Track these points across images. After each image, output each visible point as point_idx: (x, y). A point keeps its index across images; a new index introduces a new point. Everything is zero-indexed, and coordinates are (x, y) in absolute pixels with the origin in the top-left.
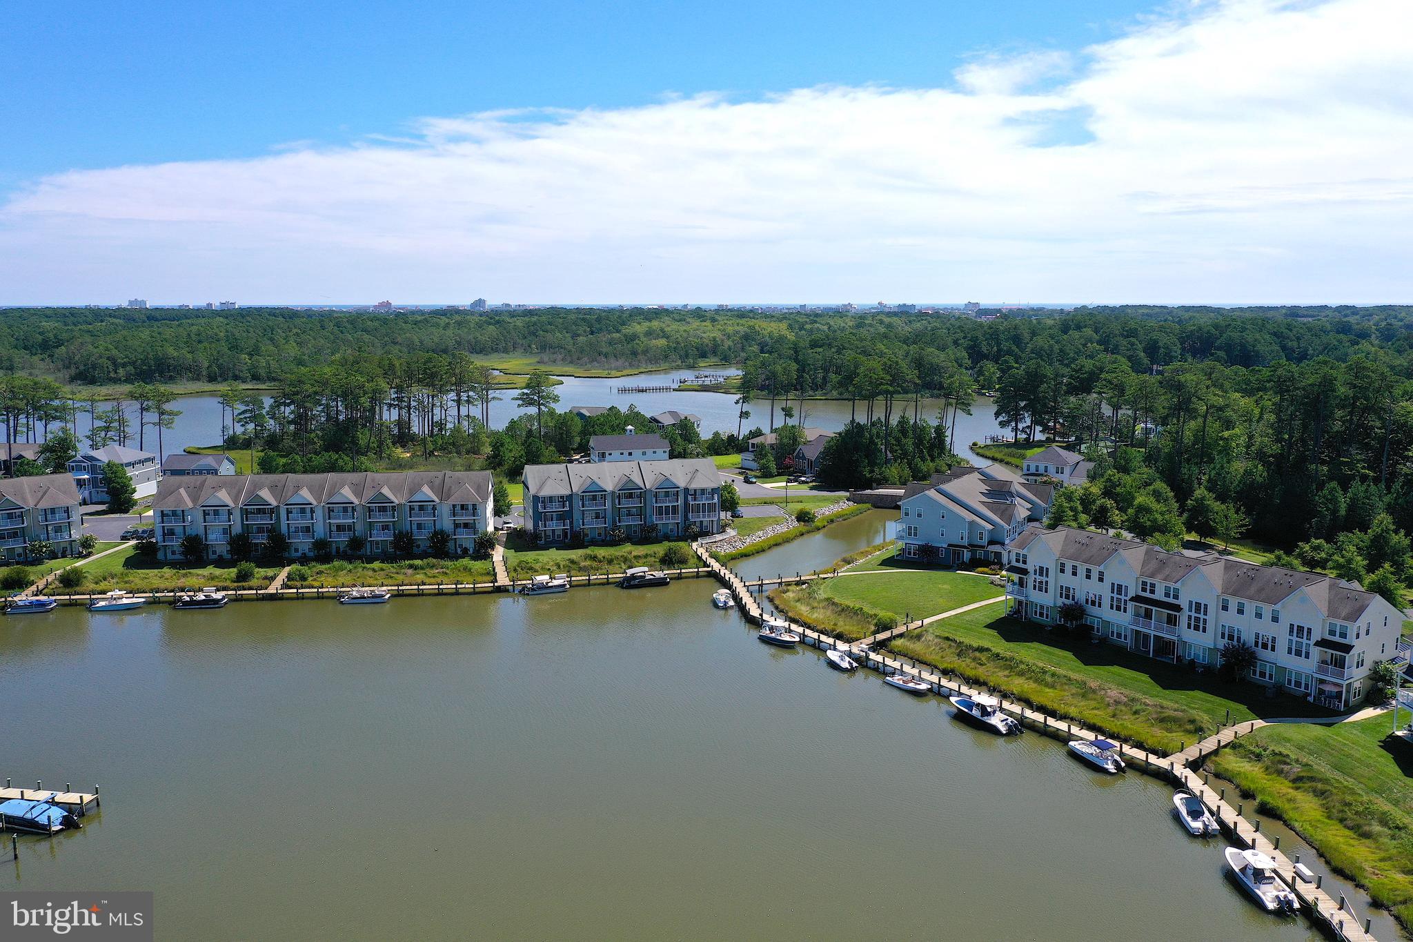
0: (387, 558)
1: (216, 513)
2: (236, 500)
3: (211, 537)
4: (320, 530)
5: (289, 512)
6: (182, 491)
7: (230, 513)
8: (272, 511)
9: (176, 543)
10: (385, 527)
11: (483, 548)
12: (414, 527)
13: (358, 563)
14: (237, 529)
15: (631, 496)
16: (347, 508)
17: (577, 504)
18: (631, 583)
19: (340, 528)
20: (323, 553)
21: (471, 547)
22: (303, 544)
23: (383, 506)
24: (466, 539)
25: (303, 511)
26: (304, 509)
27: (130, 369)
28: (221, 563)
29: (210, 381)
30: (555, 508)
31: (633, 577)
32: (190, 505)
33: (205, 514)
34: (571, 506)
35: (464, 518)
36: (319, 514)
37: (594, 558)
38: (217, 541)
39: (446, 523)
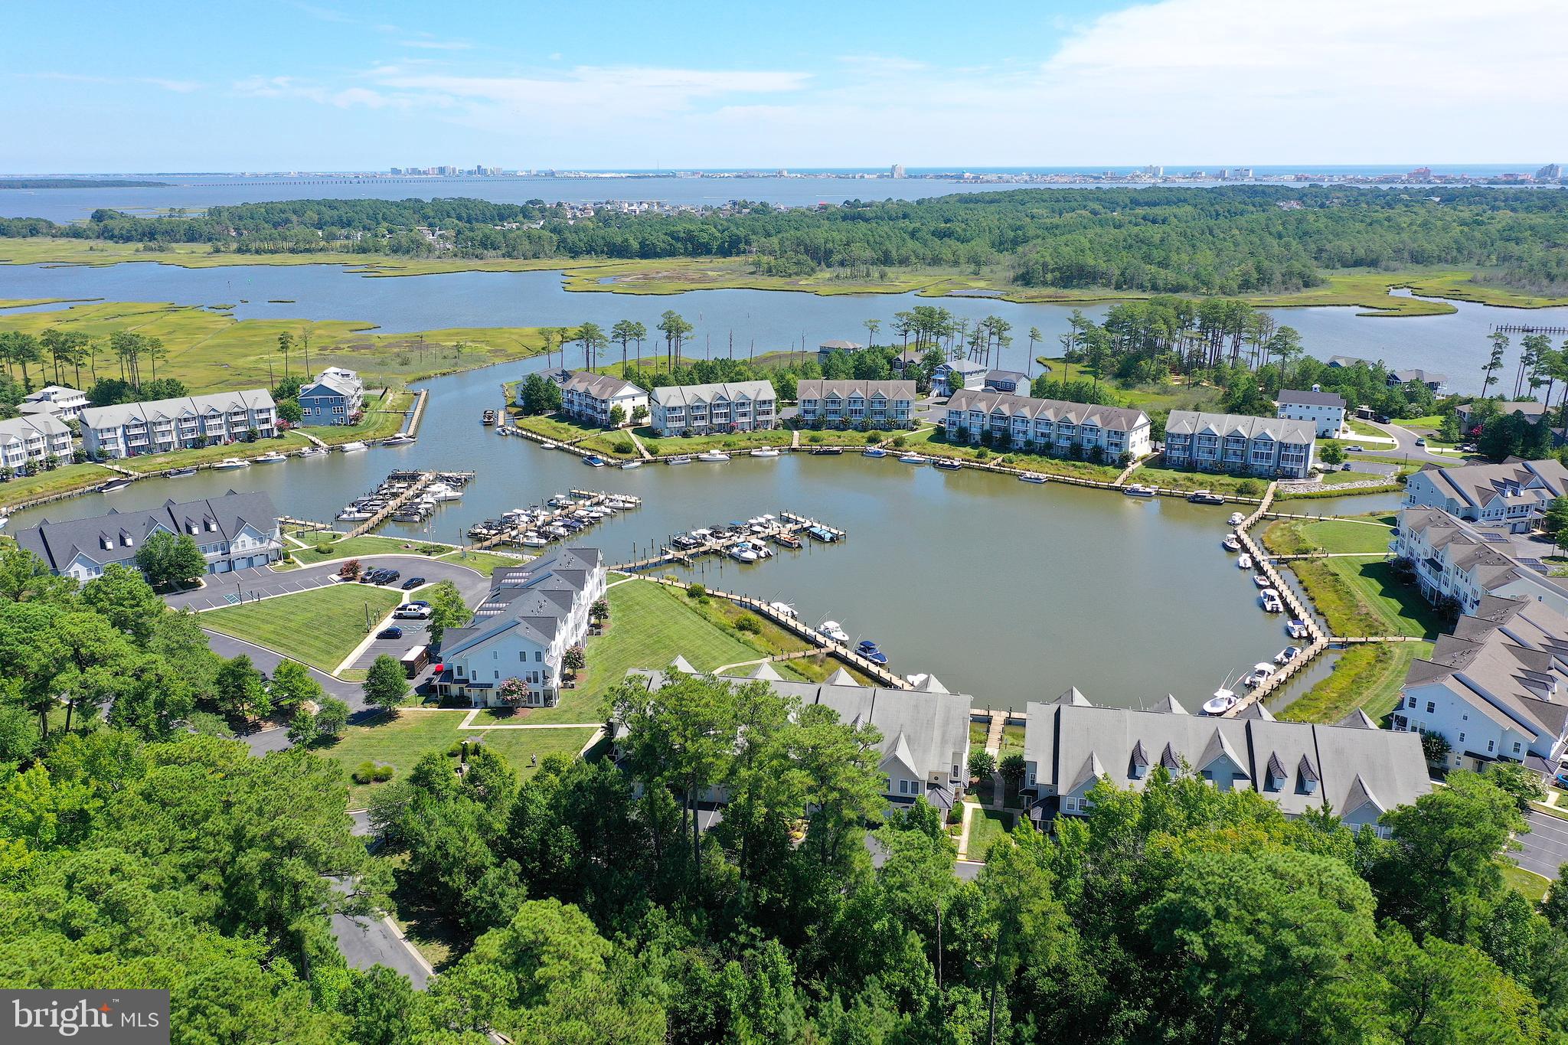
0: (1065, 458)
1: (977, 416)
2: (988, 410)
3: (973, 429)
4: (1031, 434)
5: (1015, 421)
6: (963, 400)
7: (984, 416)
8: (1007, 418)
9: (955, 429)
10: (1068, 439)
11: (1123, 462)
12: (1085, 441)
13: (1045, 458)
14: (987, 427)
15: (1238, 441)
16: (1049, 424)
17: (1196, 440)
18: (1197, 500)
19: (1043, 435)
20: (1029, 449)
21: (1116, 458)
22: (1020, 440)
23: (1069, 426)
24: (1115, 453)
25: (1023, 421)
26: (1025, 421)
27: (1057, 274)
28: (975, 446)
29: (1116, 289)
30: (1179, 442)
31: (1197, 495)
32: (964, 408)
33: (971, 415)
34: (1192, 441)
35: (1116, 440)
36: (1032, 424)
37: (1191, 480)
38: (975, 431)
39: (1103, 442)
